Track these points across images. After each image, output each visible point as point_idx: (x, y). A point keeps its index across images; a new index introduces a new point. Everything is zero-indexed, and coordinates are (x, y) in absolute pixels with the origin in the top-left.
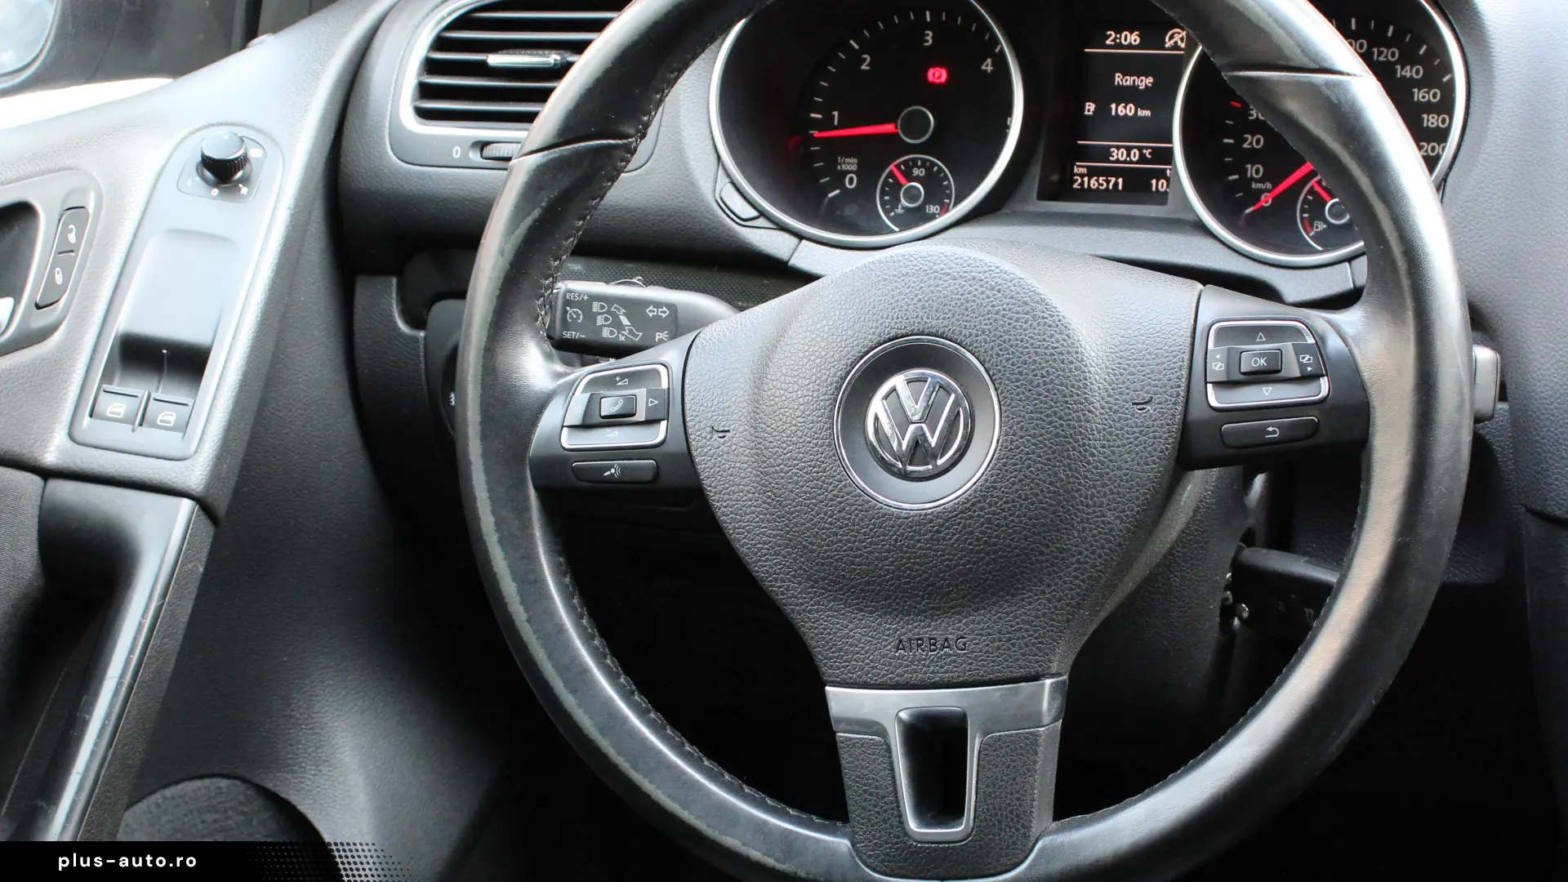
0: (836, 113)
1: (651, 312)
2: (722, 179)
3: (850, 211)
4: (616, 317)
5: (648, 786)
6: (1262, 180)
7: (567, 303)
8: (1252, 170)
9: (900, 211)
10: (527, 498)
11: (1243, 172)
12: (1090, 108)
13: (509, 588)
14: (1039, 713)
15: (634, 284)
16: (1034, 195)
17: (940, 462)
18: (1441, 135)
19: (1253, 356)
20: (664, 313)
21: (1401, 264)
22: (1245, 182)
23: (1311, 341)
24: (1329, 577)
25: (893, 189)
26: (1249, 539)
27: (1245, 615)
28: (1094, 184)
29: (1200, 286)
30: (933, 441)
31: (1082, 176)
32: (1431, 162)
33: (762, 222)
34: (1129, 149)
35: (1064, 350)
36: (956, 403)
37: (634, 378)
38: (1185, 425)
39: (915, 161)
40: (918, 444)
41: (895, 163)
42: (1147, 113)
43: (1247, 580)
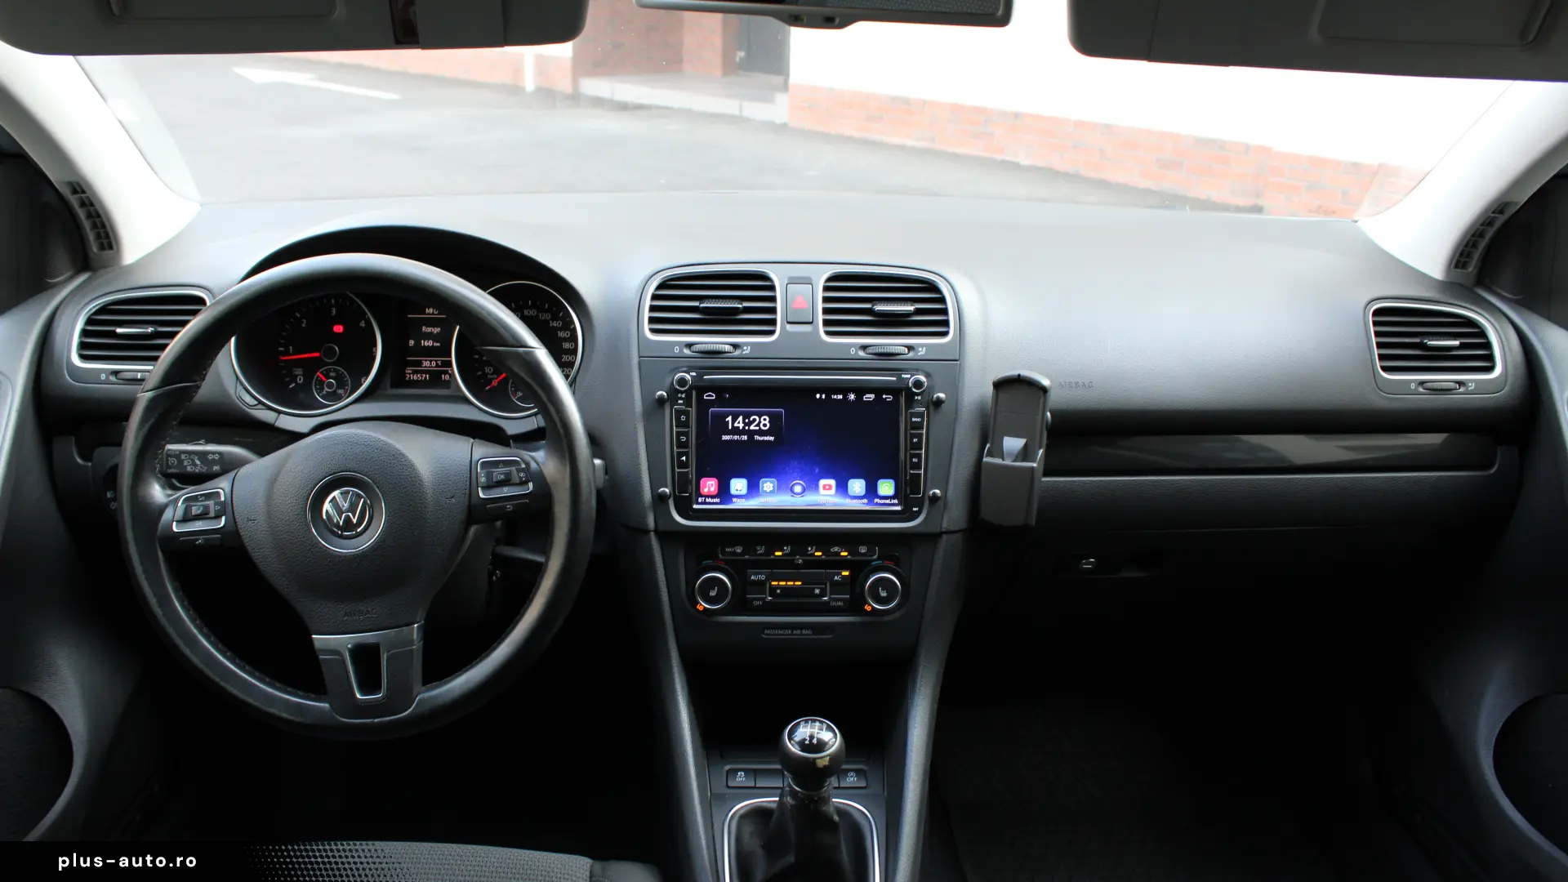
0: (291, 347)
1: (210, 457)
2: (240, 388)
3: (302, 396)
4: (193, 461)
5: (230, 689)
6: (492, 374)
7: (168, 456)
8: (487, 370)
9: (324, 392)
10: (157, 556)
11: (484, 371)
12: (412, 343)
13: (153, 601)
14: (413, 640)
15: (201, 444)
16: (389, 384)
17: (359, 530)
18: (571, 364)
19: (499, 474)
20: (217, 457)
21: (561, 431)
22: (485, 375)
23: (523, 466)
24: (540, 559)
25: (321, 384)
26: (498, 542)
27: (499, 576)
28: (415, 378)
29: (472, 440)
30: (355, 521)
31: (410, 374)
32: (567, 377)
33: (260, 406)
34: (431, 361)
35: (413, 476)
36: (365, 502)
37: (208, 496)
38: (470, 506)
39: (330, 369)
40: (348, 520)
41: (321, 370)
42: (438, 344)
43: (499, 561)
